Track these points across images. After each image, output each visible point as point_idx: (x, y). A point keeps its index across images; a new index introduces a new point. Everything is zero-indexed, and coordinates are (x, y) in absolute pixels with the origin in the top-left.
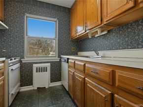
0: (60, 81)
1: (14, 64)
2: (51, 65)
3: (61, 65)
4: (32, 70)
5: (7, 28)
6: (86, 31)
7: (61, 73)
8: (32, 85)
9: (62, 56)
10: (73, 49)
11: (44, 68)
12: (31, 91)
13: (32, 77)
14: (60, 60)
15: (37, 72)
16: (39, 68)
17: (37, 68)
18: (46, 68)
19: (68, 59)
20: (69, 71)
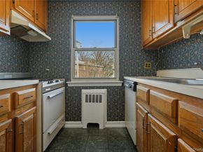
0: (124, 120)
1: (53, 88)
2: (108, 92)
3: (124, 93)
4: (81, 98)
5: (50, 38)
6: (175, 25)
7: (124, 106)
8: (81, 120)
9: (126, 78)
10: (147, 64)
11: (97, 96)
12: (78, 129)
13: (81, 109)
14: (123, 84)
15: (86, 101)
16: (90, 96)
17: (87, 96)
18: (101, 96)
19: (136, 84)
20: (137, 108)
